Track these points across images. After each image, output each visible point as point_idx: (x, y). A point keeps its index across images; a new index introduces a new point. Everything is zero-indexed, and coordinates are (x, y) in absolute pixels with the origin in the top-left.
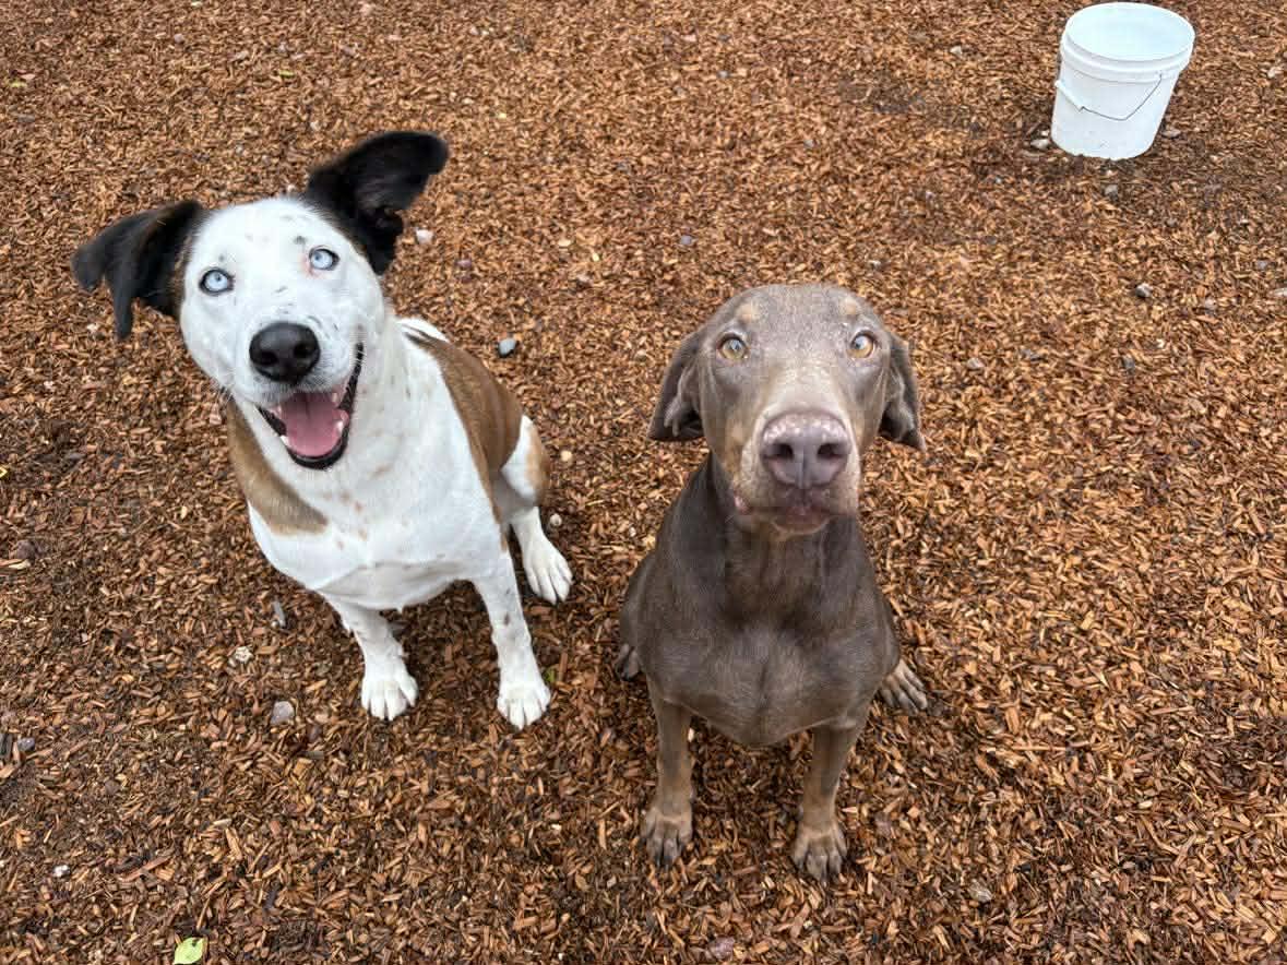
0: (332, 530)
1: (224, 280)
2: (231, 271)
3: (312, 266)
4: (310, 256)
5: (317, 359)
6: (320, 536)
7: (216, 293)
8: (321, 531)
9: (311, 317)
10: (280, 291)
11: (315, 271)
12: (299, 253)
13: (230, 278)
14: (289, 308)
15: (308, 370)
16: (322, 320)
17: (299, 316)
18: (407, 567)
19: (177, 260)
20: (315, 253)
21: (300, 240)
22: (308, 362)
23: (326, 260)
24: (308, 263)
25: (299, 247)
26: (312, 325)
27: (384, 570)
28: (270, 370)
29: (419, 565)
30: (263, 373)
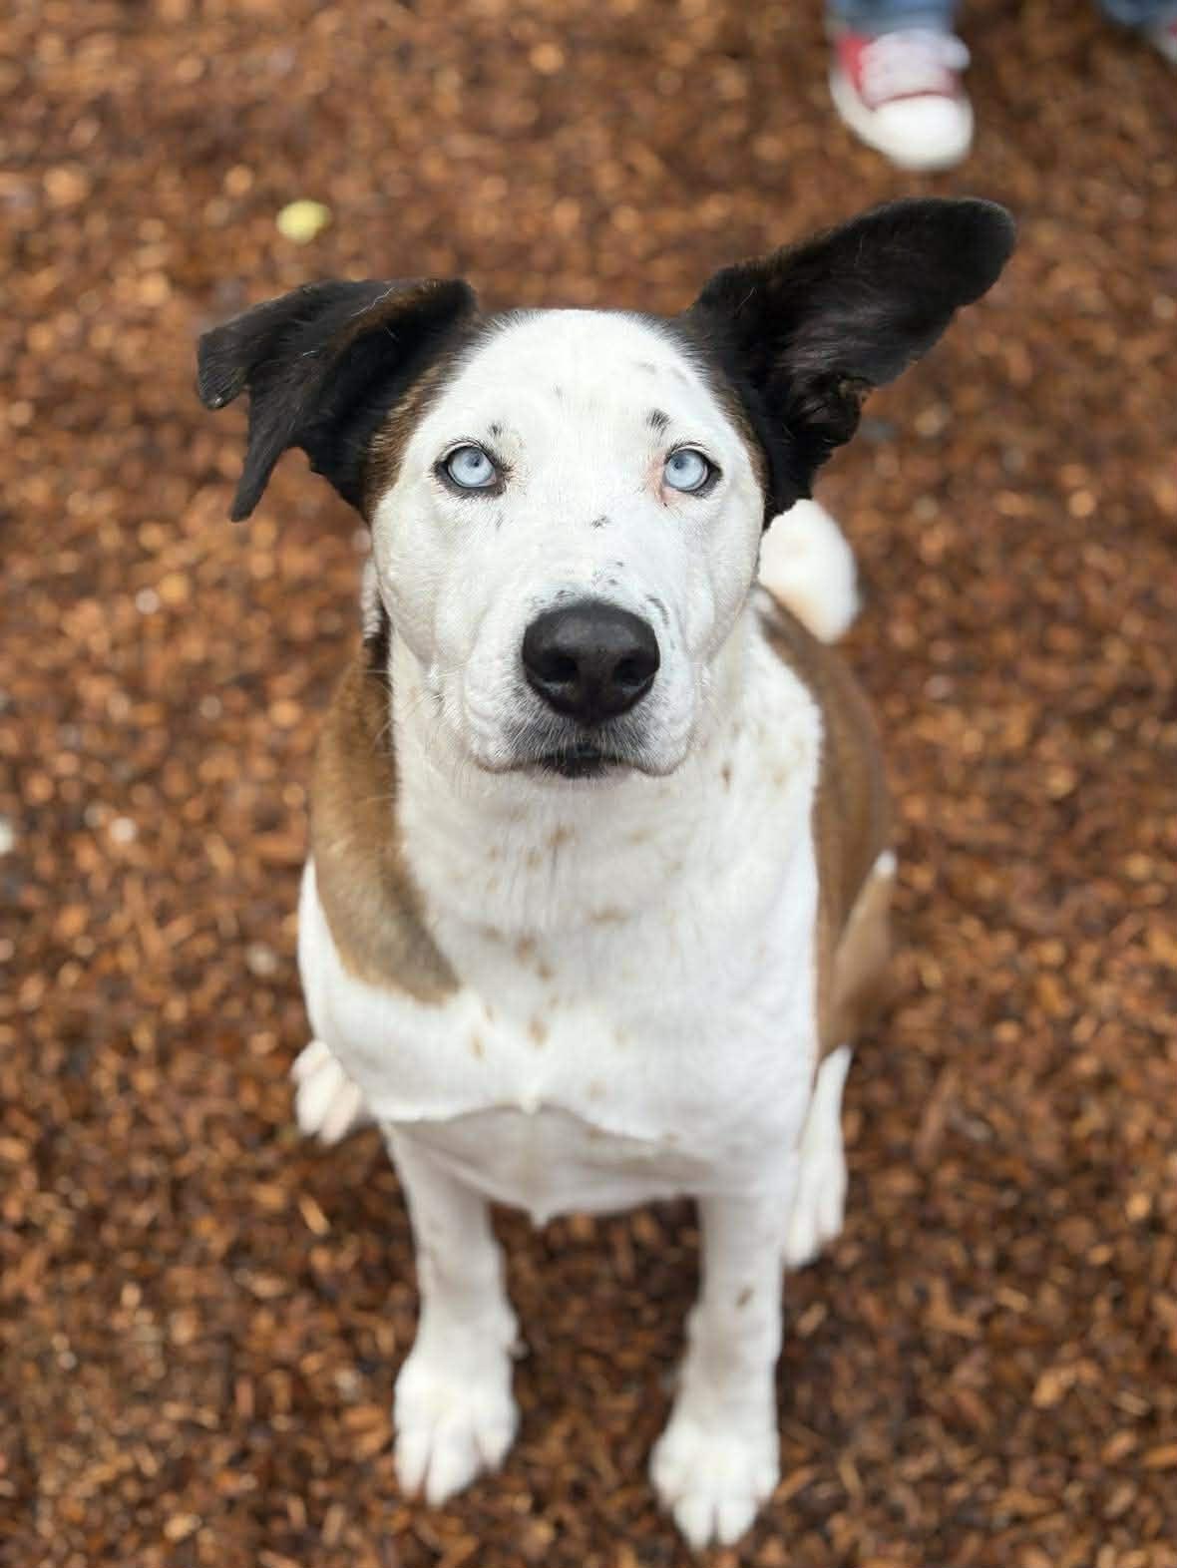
0: (466, 1010)
1: (485, 467)
2: (506, 455)
3: (666, 482)
4: (666, 462)
5: (647, 688)
6: (432, 1014)
7: (467, 491)
8: (439, 1002)
9: (653, 600)
10: (597, 524)
11: (668, 490)
12: (647, 449)
13: (500, 469)
14: (615, 573)
15: (627, 705)
16: (668, 609)
17: (631, 595)
18: (595, 1134)
19: (401, 403)
20: (677, 457)
21: (658, 419)
22: (629, 690)
23: (694, 472)
24: (659, 472)
25: (652, 433)
26: (653, 616)
27: (549, 1127)
28: (555, 687)
29: (623, 1139)
30: (539, 691)
